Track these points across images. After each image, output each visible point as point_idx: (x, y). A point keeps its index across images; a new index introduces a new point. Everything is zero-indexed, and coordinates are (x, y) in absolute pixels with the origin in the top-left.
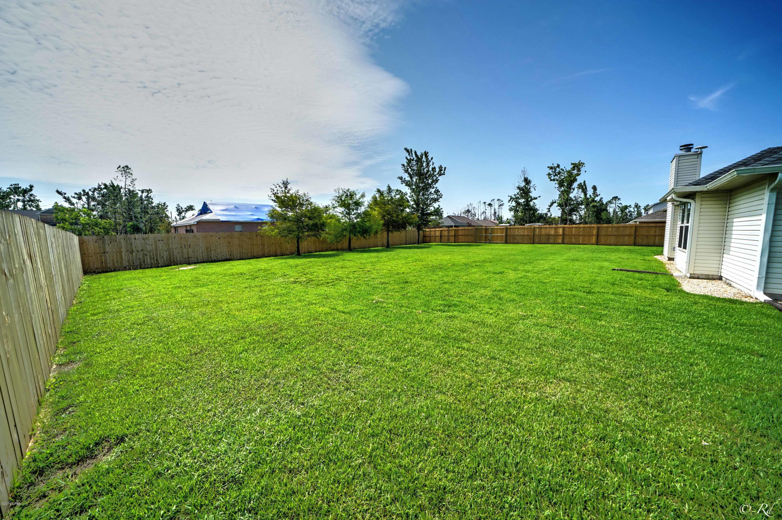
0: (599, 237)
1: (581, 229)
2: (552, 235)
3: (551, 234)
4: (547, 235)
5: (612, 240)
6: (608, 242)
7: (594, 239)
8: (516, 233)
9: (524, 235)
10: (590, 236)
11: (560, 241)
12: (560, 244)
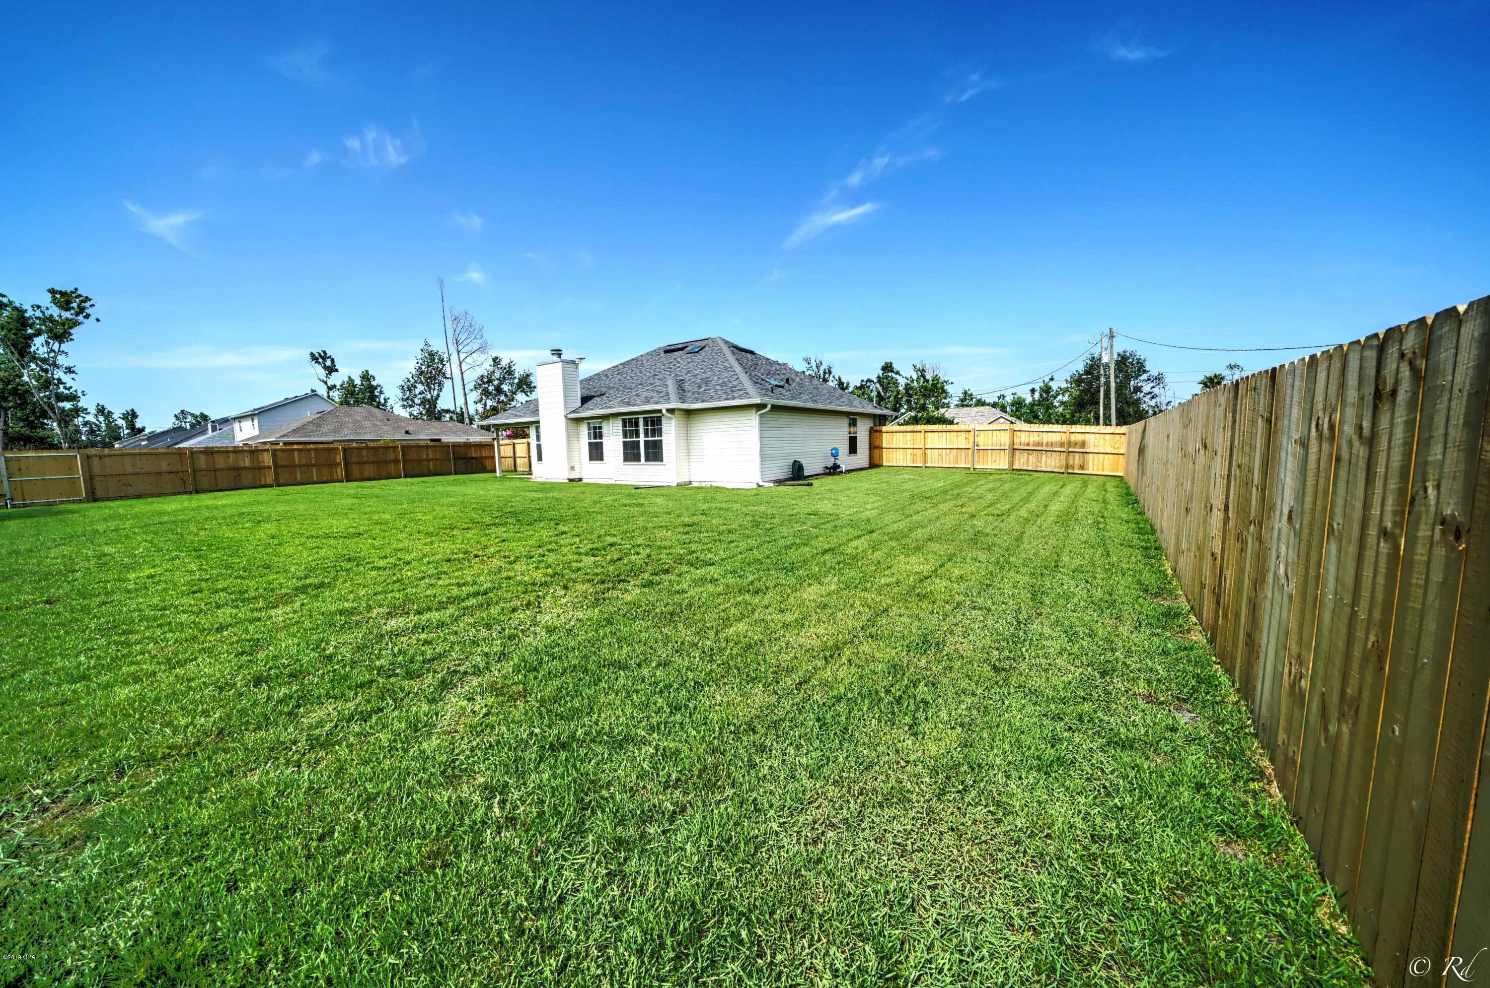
0: (349, 466)
1: (313, 453)
2: (245, 468)
3: (242, 465)
4: (234, 469)
5: (369, 470)
6: (366, 475)
7: (340, 471)
8: (130, 469)
9: (160, 473)
10: (334, 465)
11: (270, 479)
12: (271, 486)
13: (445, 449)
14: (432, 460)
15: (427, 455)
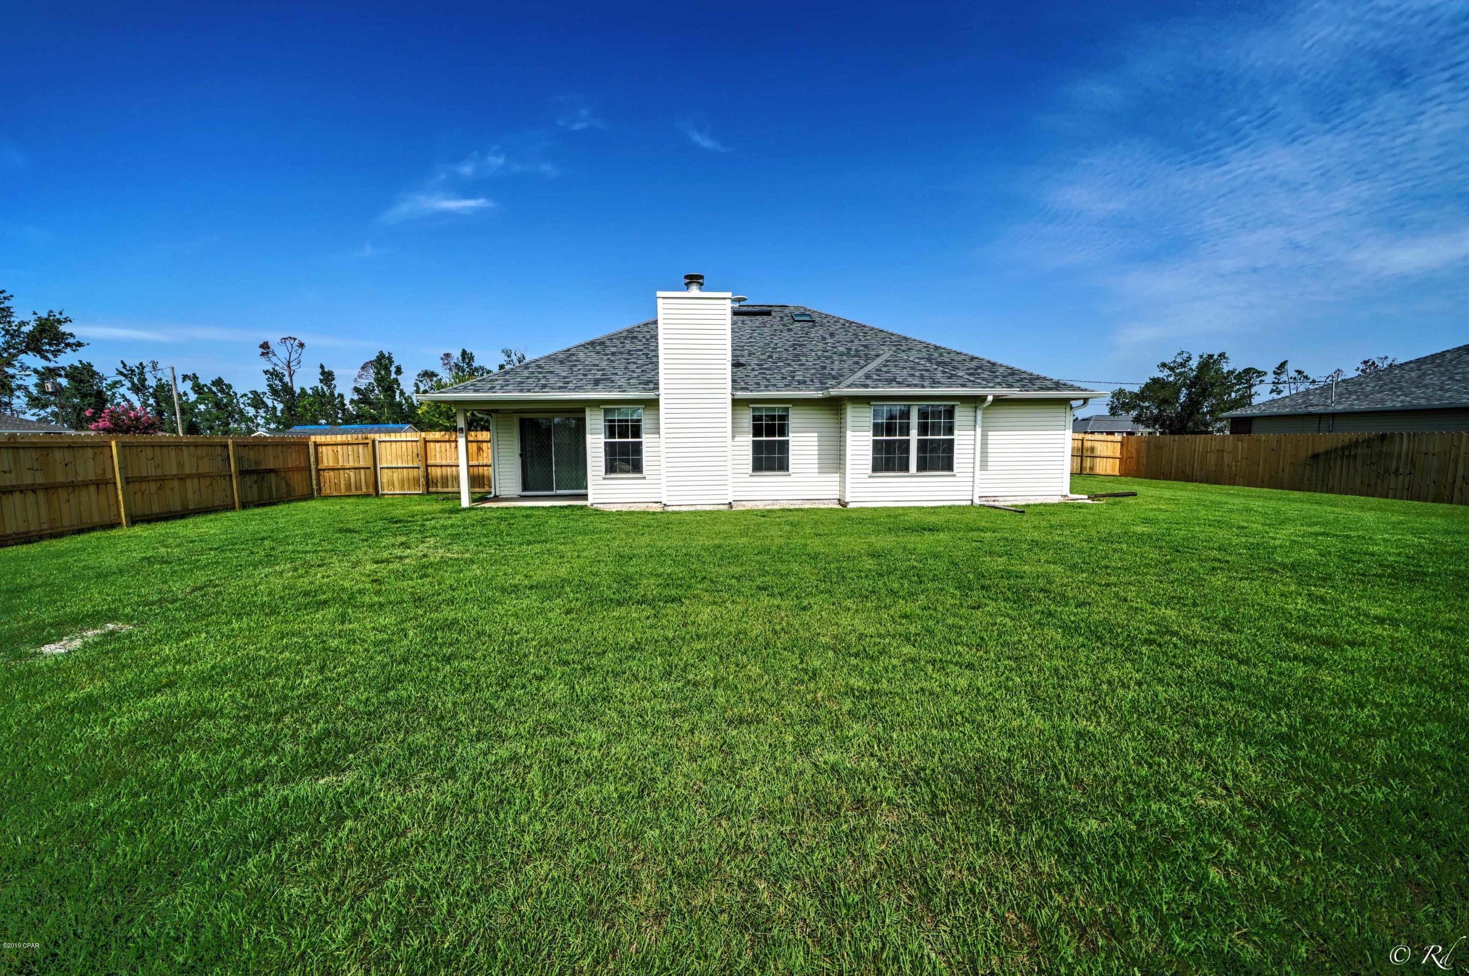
13: (219, 450)
14: (191, 476)
15: (180, 465)
